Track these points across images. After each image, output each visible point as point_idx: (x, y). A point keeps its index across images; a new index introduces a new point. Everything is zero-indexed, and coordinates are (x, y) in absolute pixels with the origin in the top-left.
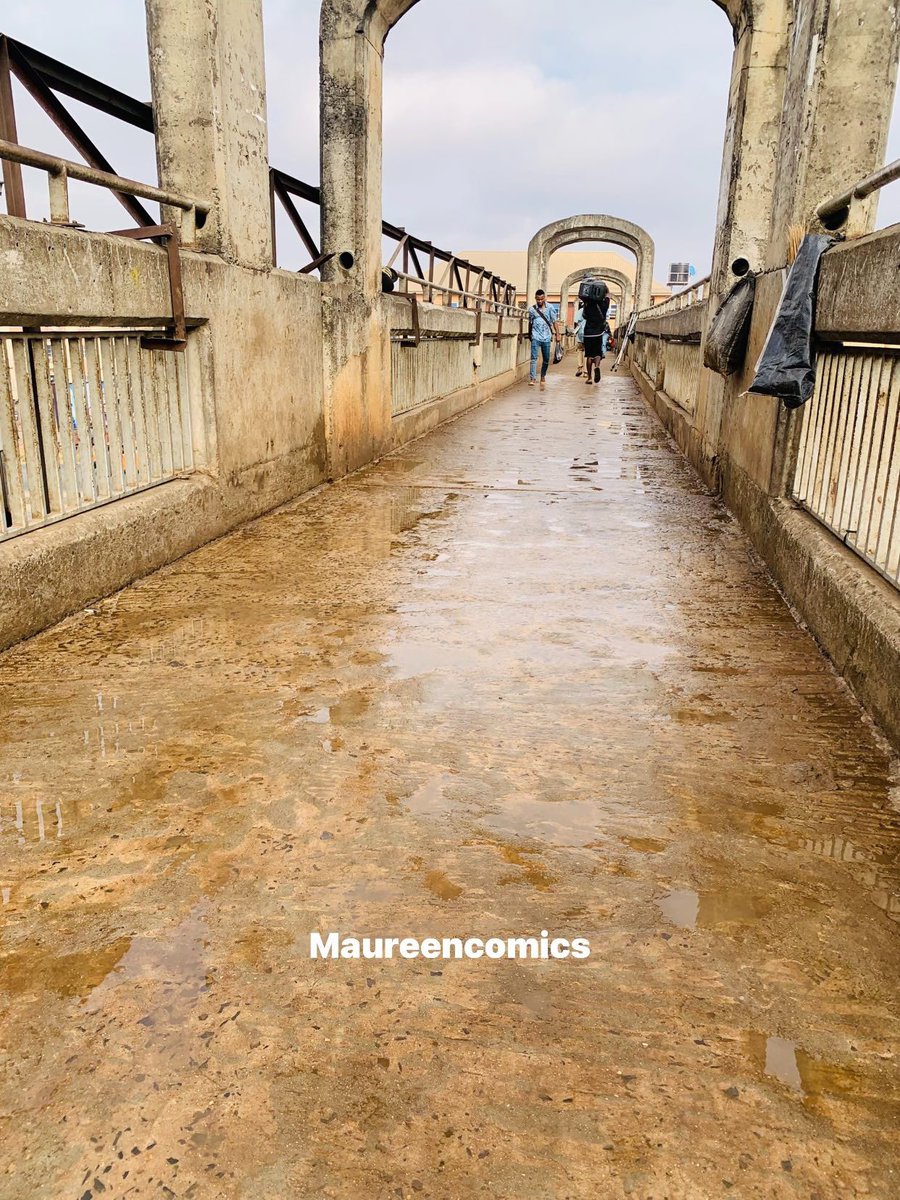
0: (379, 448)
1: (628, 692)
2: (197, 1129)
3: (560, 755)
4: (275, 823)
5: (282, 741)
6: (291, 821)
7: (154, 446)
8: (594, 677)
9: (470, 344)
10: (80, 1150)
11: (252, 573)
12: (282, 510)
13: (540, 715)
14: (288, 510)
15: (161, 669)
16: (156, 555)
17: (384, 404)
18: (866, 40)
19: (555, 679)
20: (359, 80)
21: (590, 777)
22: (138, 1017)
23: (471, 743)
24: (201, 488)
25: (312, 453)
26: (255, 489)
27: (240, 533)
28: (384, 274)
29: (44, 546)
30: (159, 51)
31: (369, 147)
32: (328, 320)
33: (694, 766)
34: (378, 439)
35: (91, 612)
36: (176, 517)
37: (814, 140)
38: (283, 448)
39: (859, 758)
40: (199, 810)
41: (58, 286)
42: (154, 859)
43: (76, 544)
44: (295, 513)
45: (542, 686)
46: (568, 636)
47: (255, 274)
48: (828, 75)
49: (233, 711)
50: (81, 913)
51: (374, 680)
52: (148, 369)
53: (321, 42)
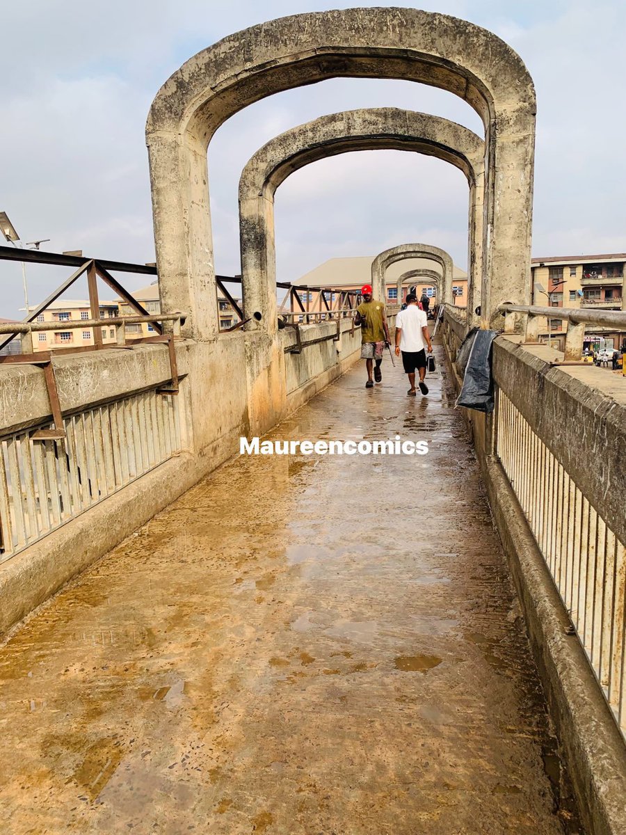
0: (279, 417)
1: (400, 568)
2: (218, 741)
3: (363, 601)
4: (236, 635)
5: (236, 599)
6: (243, 634)
7: (162, 442)
8: (384, 561)
9: (334, 340)
10: (179, 747)
11: (214, 507)
12: (226, 464)
13: (356, 581)
14: (230, 464)
15: (177, 565)
16: (165, 500)
17: (282, 391)
18: (514, 227)
19: (365, 562)
20: (261, 220)
21: (375, 611)
22: (191, 708)
23: (322, 596)
24: (186, 461)
25: (242, 428)
26: (212, 456)
27: (205, 482)
28: (279, 319)
29: (116, 505)
30: (160, 242)
31: (268, 254)
32: (249, 354)
33: (423, 604)
34: (279, 411)
35: (137, 534)
36: (174, 479)
37: (493, 274)
38: (226, 430)
39: (501, 597)
40: (204, 630)
41: (122, 380)
42: (188, 651)
43: (130, 501)
44: (233, 466)
45: (358, 566)
46: (376, 538)
47: (210, 343)
48: (497, 242)
49: (213, 585)
50: (162, 672)
51: (278, 566)
52: (159, 404)
53: (239, 202)
